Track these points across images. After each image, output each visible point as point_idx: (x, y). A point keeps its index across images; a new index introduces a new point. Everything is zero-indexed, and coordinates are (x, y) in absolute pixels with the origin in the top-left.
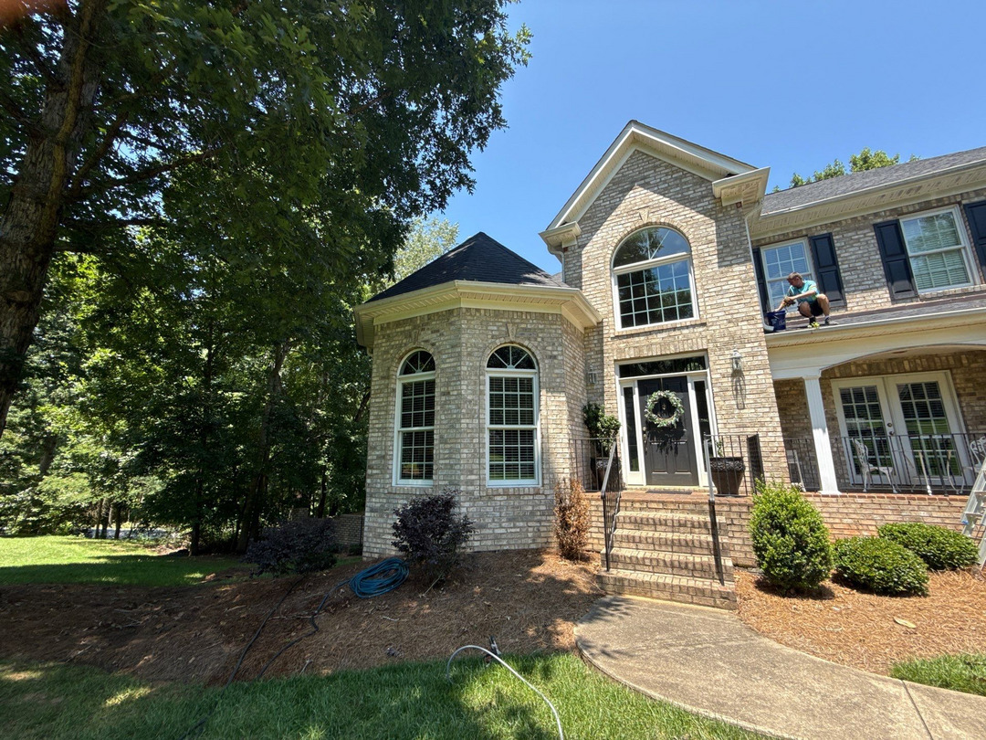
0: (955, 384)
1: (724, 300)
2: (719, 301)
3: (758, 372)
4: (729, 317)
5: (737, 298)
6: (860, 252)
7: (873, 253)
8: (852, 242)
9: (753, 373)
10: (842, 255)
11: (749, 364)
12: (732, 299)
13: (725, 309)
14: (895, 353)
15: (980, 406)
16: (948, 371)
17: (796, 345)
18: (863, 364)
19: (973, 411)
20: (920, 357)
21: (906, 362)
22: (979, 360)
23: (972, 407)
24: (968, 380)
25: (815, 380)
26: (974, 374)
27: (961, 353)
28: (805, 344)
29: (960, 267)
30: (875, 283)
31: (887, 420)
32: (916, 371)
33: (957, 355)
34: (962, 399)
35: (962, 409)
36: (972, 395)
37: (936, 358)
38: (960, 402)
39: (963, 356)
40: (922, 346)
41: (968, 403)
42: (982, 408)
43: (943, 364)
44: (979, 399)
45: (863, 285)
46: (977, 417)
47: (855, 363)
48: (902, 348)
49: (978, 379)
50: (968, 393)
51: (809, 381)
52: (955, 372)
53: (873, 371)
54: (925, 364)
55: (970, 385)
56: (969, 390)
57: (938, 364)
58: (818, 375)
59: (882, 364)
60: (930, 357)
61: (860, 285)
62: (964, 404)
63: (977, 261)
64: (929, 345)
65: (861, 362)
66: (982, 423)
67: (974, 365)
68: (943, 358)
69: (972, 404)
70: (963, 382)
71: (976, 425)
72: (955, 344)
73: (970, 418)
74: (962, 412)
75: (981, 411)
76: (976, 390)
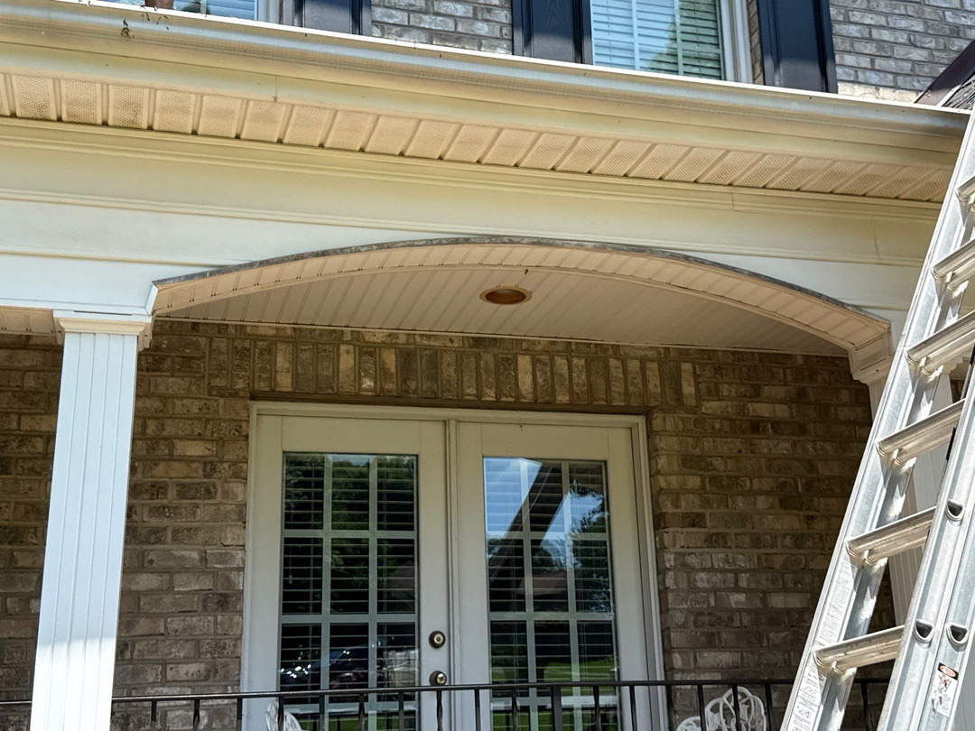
0: (654, 474)
14: (493, 297)
15: (712, 570)
16: (640, 420)
17: (59, 120)
18: (383, 345)
19: (693, 588)
20: (569, 349)
21: (524, 362)
22: (725, 390)
23: (690, 569)
24: (690, 463)
25: (116, 344)
26: (708, 444)
27: (684, 354)
28: (105, 124)
29: (710, 51)
30: (475, 18)
31: (431, 617)
32: (549, 406)
33: (670, 359)
34: (667, 538)
35: (661, 582)
36: (695, 520)
37: (613, 362)
38: (660, 549)
39: (686, 367)
40: (580, 245)
41: (680, 556)
42: (717, 578)
43: (631, 389)
44: (714, 541)
45: (437, 14)
46: (700, 614)
47: (357, 335)
48: (512, 241)
49: (718, 463)
50: (685, 516)
51: (87, 341)
52: (658, 422)
53: (412, 385)
54: (580, 378)
55: (694, 482)
56: (689, 504)
57: (617, 387)
58: (141, 311)
59: (448, 359)
60: (597, 355)
61: (426, 12)
62: (670, 560)
63: (756, 37)
64: (602, 247)
65: (380, 337)
66: (711, 642)
67: (711, 406)
68: (634, 365)
69: (692, 560)
70: (675, 467)
71: (694, 648)
72: (687, 258)
73: (679, 618)
74: (663, 592)
75: (715, 590)
76: (706, 503)
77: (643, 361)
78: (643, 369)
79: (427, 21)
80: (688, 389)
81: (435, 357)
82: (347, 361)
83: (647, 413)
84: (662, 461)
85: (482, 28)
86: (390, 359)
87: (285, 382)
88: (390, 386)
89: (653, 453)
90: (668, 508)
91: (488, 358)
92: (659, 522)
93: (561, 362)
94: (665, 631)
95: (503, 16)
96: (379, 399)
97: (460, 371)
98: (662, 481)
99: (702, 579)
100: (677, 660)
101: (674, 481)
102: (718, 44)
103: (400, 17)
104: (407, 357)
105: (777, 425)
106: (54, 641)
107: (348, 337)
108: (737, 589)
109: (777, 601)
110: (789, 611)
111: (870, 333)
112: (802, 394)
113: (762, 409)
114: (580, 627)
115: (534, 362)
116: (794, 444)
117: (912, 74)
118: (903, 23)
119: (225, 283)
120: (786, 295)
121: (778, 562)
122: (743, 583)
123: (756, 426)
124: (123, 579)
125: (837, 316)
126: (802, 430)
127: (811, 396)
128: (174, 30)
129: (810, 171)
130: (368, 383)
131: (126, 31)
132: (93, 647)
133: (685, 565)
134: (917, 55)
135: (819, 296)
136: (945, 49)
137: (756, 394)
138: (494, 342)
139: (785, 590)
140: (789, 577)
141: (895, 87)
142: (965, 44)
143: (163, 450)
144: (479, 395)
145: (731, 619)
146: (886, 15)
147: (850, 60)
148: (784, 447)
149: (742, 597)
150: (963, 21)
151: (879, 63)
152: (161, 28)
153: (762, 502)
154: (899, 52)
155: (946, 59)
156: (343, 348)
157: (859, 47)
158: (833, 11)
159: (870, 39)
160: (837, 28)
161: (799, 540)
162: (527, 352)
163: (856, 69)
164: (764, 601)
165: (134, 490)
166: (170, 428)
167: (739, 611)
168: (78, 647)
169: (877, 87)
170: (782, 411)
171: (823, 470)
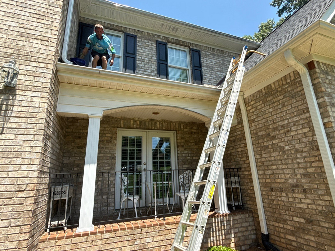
0: (177, 140)
1: (23, 13)
2: (17, 12)
3: (34, 94)
4: (23, 30)
5: (38, 16)
6: (148, 52)
7: (154, 56)
8: (145, 45)
9: (28, 93)
10: (139, 51)
11: (27, 83)
12: (33, 15)
13: (21, 21)
14: (154, 113)
15: (185, 154)
16: (175, 132)
17: (89, 86)
18: (137, 120)
19: (182, 156)
20: (165, 121)
21: (158, 123)
22: (187, 128)
23: (182, 154)
24: (182, 138)
25: (97, 119)
26: (185, 135)
27: (182, 122)
28: (96, 87)
29: (186, 79)
30: (152, 72)
31: (144, 160)
32: (162, 130)
33: (180, 123)
34: (179, 149)
35: (178, 155)
36: (183, 146)
37: (171, 123)
38: (178, 151)
39: (182, 124)
40: (167, 106)
41: (181, 152)
42: (186, 155)
43: (174, 127)
44: (185, 149)
45: (146, 72)
46: (183, 160)
47: (133, 119)
48: (157, 105)
49: (186, 138)
50: (181, 146)
51: (93, 119)
52: (178, 132)
53: (141, 126)
54: (166, 126)
55: (183, 141)
56: (182, 144)
57: (172, 127)
58: (101, 114)
59: (147, 122)
60: (169, 122)
61: (144, 71)
62: (179, 152)
63: (192, 77)
64: (170, 106)
65: (137, 119)
66: (185, 164)
67: (185, 130)
68: (174, 124)
69: (182, 152)
70: (180, 139)
71: (182, 165)
72: (182, 108)
73: (180, 160)
74: (178, 157)
75: (185, 156)
76: (184, 144)
77: (176, 123)
78: (176, 124)
79: (145, 73)
80: (182, 127)
81: (145, 122)
82: (132, 122)
83: (176, 131)
84: (178, 138)
85: (153, 74)
86: (138, 122)
87: (122, 125)
88: (138, 126)
89: (177, 137)
90: (179, 145)
91: (153, 122)
92: (178, 147)
93: (164, 123)
94: (178, 162)
95: (156, 72)
96: (136, 128)
97: (149, 124)
98: (178, 141)
99: (184, 155)
100: (180, 167)
101: (180, 141)
102: (187, 78)
103: (141, 72)
104: (141, 122)
105: (195, 133)
106: (87, 164)
107: (132, 119)
108: (189, 156)
109: (194, 158)
110: (196, 159)
111: (208, 120)
112: (198, 128)
113: (193, 131)
114: (166, 162)
115: (160, 123)
116: (197, 135)
117: (214, 83)
118: (213, 76)
119: (114, 111)
120: (196, 114)
121: (194, 152)
122: (189, 155)
123: (192, 133)
124: (98, 155)
125: (203, 117)
126: (198, 133)
127: (200, 129)
128: (107, 73)
129: (200, 96)
130: (135, 126)
131: (100, 73)
132: (93, 164)
133: (181, 153)
134: (215, 80)
135: (201, 114)
136: (218, 80)
137: (192, 128)
138: (154, 120)
139: (195, 156)
140: (196, 154)
141: (211, 85)
142: (221, 79)
143: (104, 135)
144: (152, 127)
145: (188, 161)
146: (210, 75)
147: (205, 81)
148: (196, 136)
149: (189, 157)
150: (221, 76)
151: (209, 81)
152: (105, 72)
153: (192, 144)
154: (212, 80)
155: (219, 81)
156: (131, 120)
157: (207, 79)
158: (203, 74)
159: (208, 78)
160: (204, 76)
161: (197, 149)
162: (159, 122)
163: (206, 82)
164: (192, 158)
165: (100, 141)
166: (105, 132)
167: (189, 159)
168: (91, 165)
169: (209, 85)
170: (195, 131)
171: (201, 139)
